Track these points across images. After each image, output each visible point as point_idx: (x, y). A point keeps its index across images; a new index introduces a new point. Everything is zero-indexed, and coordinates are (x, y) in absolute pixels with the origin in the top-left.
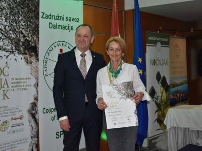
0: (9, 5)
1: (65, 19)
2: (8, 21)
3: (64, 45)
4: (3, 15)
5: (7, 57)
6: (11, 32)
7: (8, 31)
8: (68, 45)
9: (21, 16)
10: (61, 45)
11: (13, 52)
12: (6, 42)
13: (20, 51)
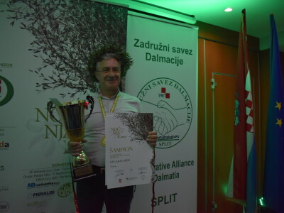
0: (79, 25)
1: (171, 50)
2: (76, 46)
3: (169, 83)
4: (69, 39)
5: (73, 95)
6: (81, 61)
7: (76, 60)
8: (174, 83)
9: (98, 41)
10: (164, 82)
11: (82, 89)
12: (72, 74)
13: (94, 88)
